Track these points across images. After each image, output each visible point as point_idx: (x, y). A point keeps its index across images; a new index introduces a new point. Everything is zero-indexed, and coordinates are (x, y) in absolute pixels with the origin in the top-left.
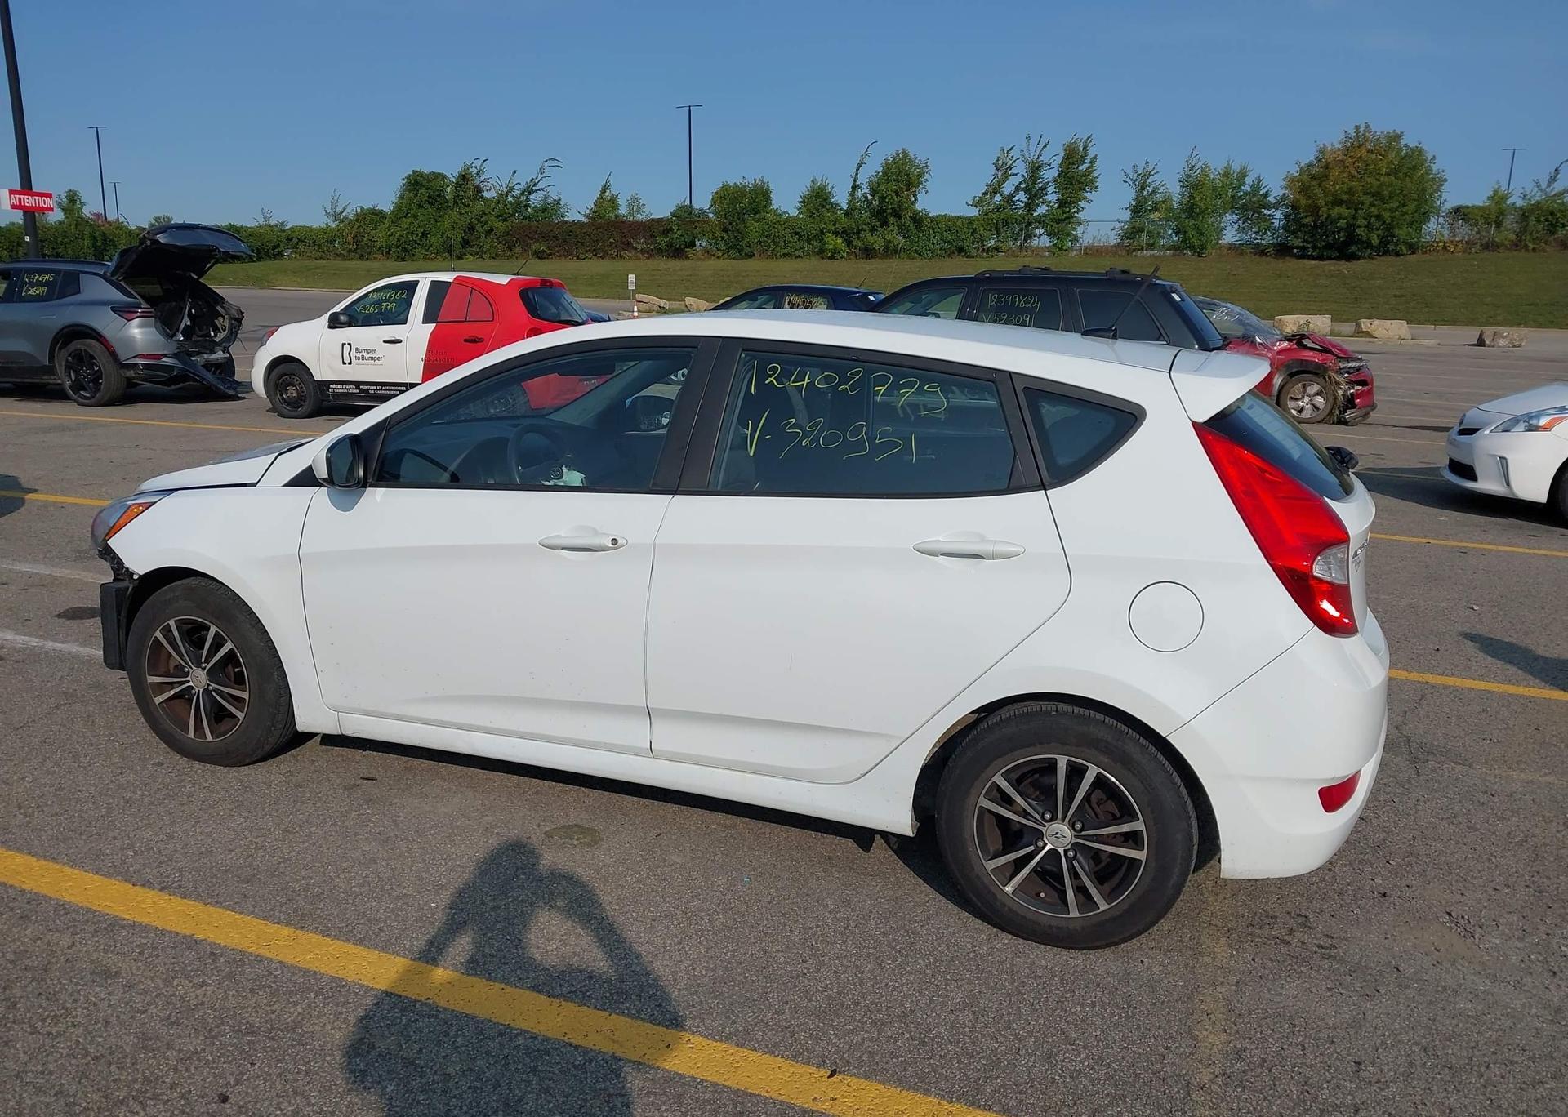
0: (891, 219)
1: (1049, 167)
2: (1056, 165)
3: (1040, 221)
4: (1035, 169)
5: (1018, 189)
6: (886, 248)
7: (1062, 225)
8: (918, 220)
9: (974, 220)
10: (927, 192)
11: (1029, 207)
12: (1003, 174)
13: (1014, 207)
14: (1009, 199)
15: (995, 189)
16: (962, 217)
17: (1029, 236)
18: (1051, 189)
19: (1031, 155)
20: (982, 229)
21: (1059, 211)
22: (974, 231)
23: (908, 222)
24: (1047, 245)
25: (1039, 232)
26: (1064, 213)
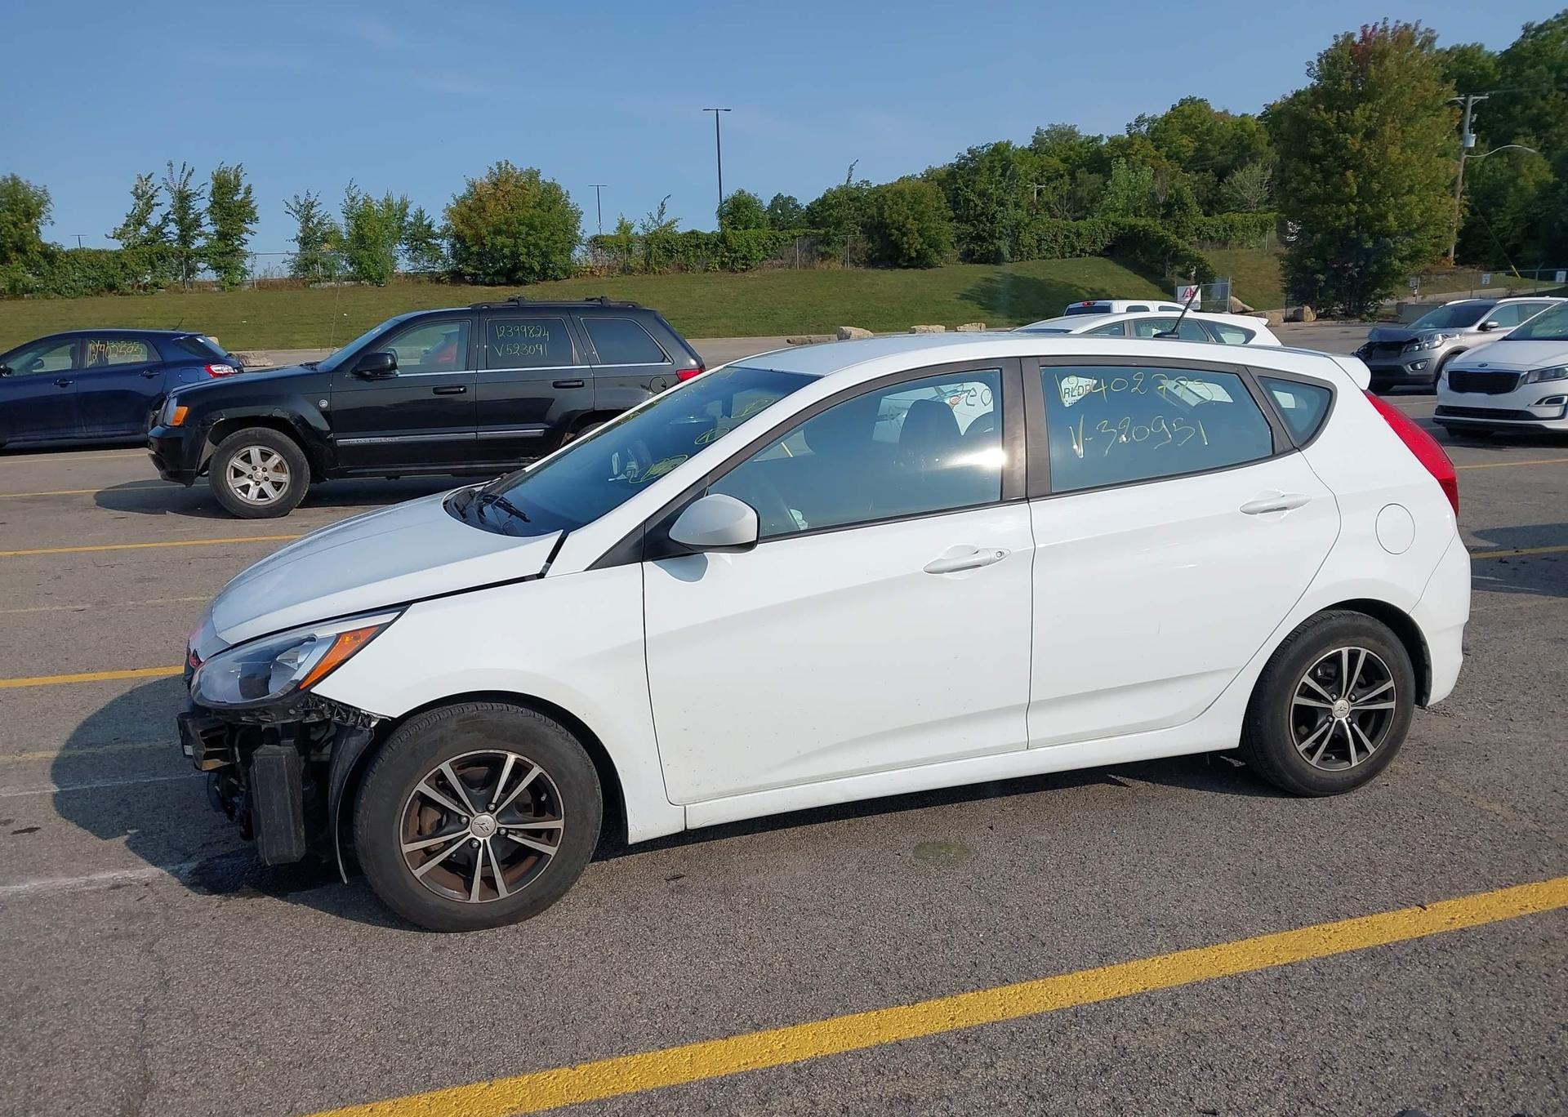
0: (13, 255)
1: (198, 197)
2: (207, 194)
3: (201, 254)
4: (183, 199)
5: (165, 219)
6: (13, 288)
7: (228, 259)
8: (49, 255)
9: (121, 255)
10: (52, 223)
11: (185, 239)
12: (147, 204)
13: (165, 239)
14: (158, 230)
15: (140, 221)
16: (105, 251)
17: (192, 270)
18: (206, 220)
19: (177, 184)
20: (133, 264)
21: (221, 244)
22: (124, 266)
23: (37, 258)
24: (215, 279)
25: (201, 265)
26: (227, 245)
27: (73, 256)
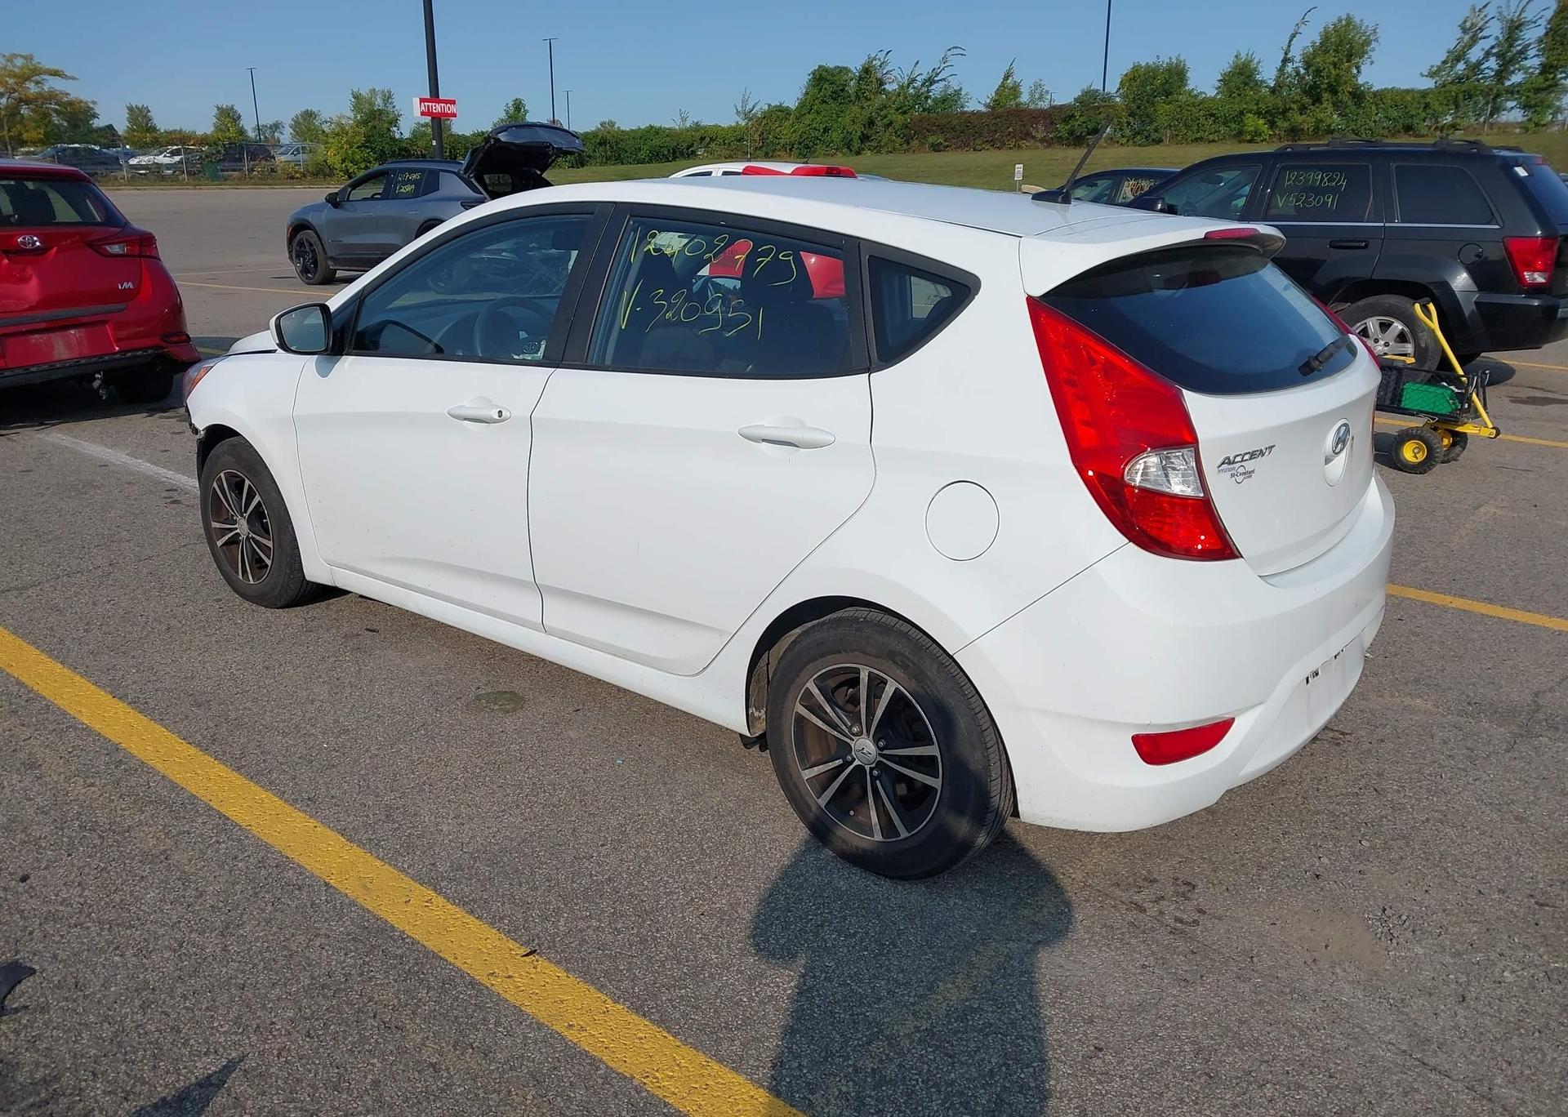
0: (1326, 95)
1: (1533, 25)
2: (1543, 22)
3: (1512, 92)
4: (1514, 28)
5: (1488, 54)
6: (1317, 129)
7: (1542, 95)
8: (1358, 96)
9: (1427, 94)
10: (1372, 63)
11: (1501, 75)
12: (1471, 38)
13: (1480, 76)
14: (1476, 67)
15: (1457, 56)
16: (1412, 90)
17: (1496, 110)
18: (1531, 53)
19: (1511, 13)
20: (1437, 103)
21: (1541, 79)
22: (1427, 106)
23: (1345, 98)
24: (1520, 119)
25: (1510, 104)
26: (1547, 80)
27: (1380, 96)
